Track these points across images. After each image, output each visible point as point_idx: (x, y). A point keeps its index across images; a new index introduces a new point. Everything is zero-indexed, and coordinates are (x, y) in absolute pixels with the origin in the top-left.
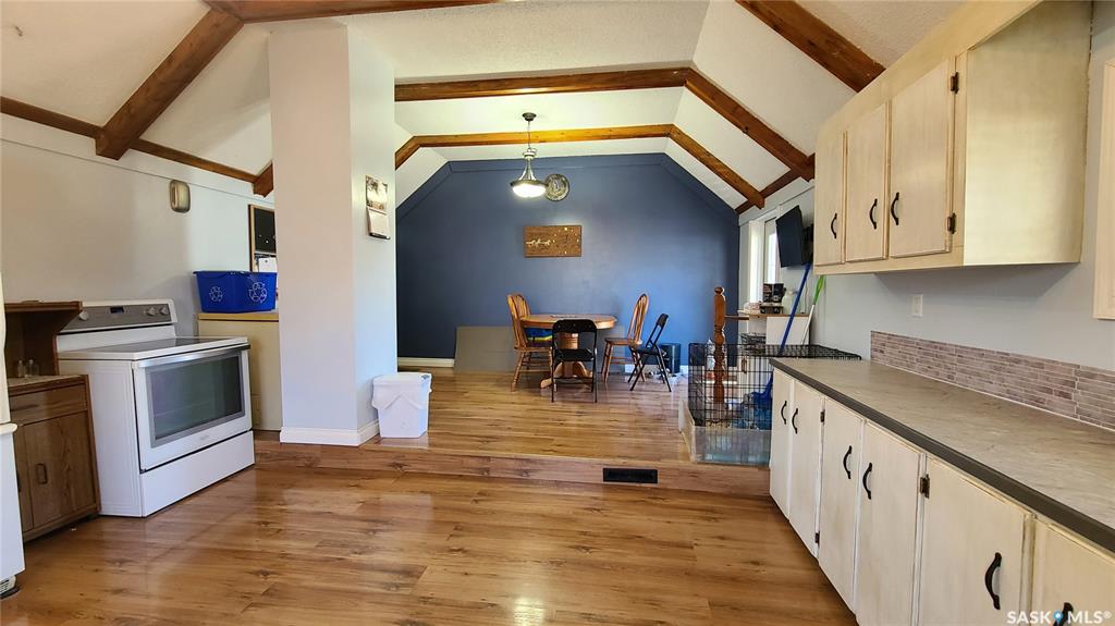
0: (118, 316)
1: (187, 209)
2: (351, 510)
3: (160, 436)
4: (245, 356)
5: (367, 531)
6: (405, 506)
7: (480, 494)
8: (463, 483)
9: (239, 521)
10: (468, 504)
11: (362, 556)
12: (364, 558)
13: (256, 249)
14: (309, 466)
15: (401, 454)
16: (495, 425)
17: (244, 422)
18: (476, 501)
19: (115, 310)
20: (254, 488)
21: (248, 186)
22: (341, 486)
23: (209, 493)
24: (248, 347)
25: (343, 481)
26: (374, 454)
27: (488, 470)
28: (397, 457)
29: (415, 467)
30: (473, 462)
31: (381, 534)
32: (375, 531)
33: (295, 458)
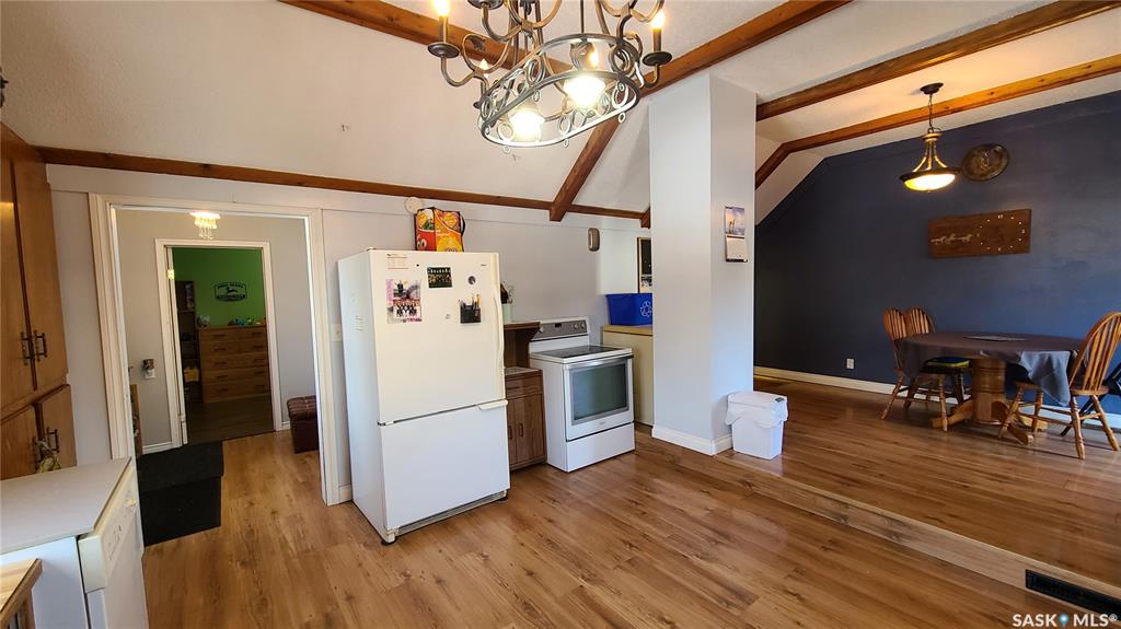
0: (560, 329)
1: (598, 248)
2: (700, 514)
3: (577, 418)
4: (630, 362)
5: (710, 539)
6: (748, 528)
7: (833, 542)
8: (815, 523)
9: (618, 495)
10: (816, 549)
11: (701, 561)
12: (704, 563)
13: (643, 273)
14: (672, 462)
15: (750, 474)
16: (865, 467)
17: (628, 416)
18: (825, 549)
19: (558, 325)
20: (633, 471)
21: (638, 222)
22: (695, 489)
23: (603, 465)
24: (631, 357)
25: (697, 485)
26: (724, 467)
27: (845, 518)
28: (747, 476)
29: (763, 490)
30: (828, 504)
31: (721, 547)
32: (717, 543)
33: (663, 453)
